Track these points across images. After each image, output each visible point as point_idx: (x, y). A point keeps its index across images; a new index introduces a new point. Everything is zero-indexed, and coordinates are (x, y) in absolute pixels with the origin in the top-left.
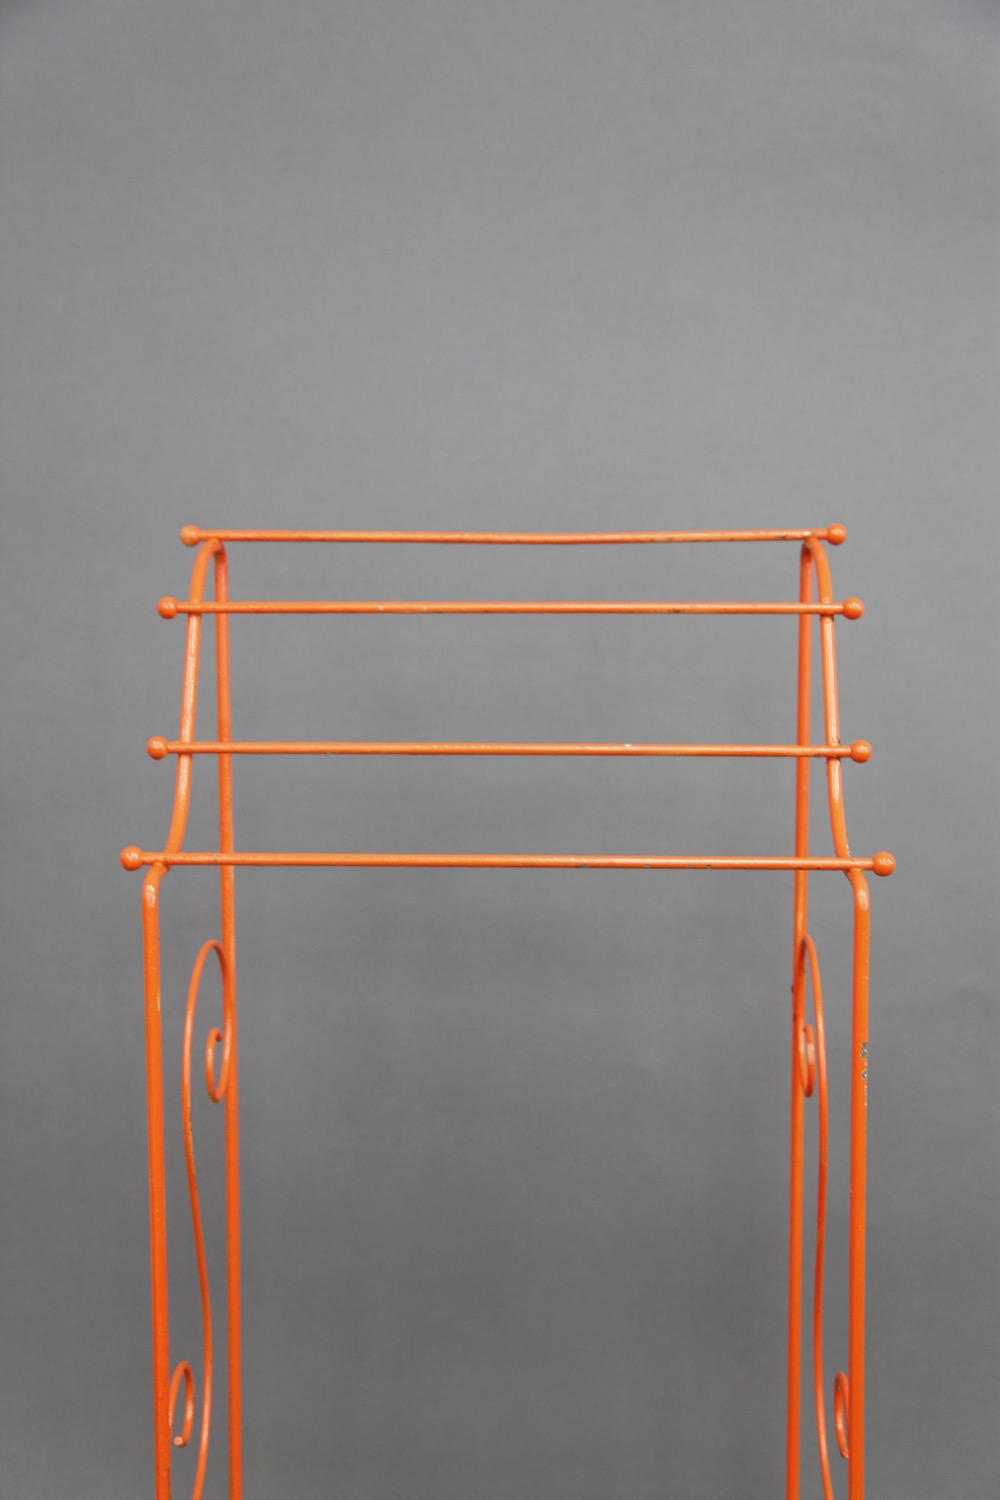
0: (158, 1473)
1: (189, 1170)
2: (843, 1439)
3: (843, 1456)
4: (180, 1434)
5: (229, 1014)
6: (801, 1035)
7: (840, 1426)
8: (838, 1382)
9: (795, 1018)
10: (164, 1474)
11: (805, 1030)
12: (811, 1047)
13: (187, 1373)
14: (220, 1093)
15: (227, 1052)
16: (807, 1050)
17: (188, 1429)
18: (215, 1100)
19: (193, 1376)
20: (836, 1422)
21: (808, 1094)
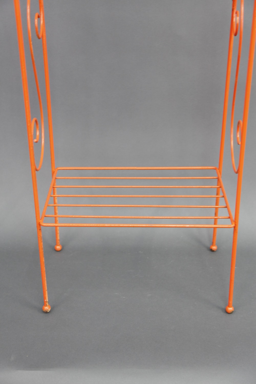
0: (30, 148)
1: (32, 59)
2: (239, 140)
3: (239, 144)
4: (36, 138)
5: (41, 10)
6: (235, 15)
7: (238, 136)
8: (239, 123)
9: (233, 10)
10: (31, 148)
11: (236, 13)
12: (238, 18)
13: (36, 121)
14: (40, 36)
15: (42, 22)
16: (236, 19)
17: (38, 137)
18: (39, 38)
19: (38, 123)
20: (237, 135)
21: (236, 35)
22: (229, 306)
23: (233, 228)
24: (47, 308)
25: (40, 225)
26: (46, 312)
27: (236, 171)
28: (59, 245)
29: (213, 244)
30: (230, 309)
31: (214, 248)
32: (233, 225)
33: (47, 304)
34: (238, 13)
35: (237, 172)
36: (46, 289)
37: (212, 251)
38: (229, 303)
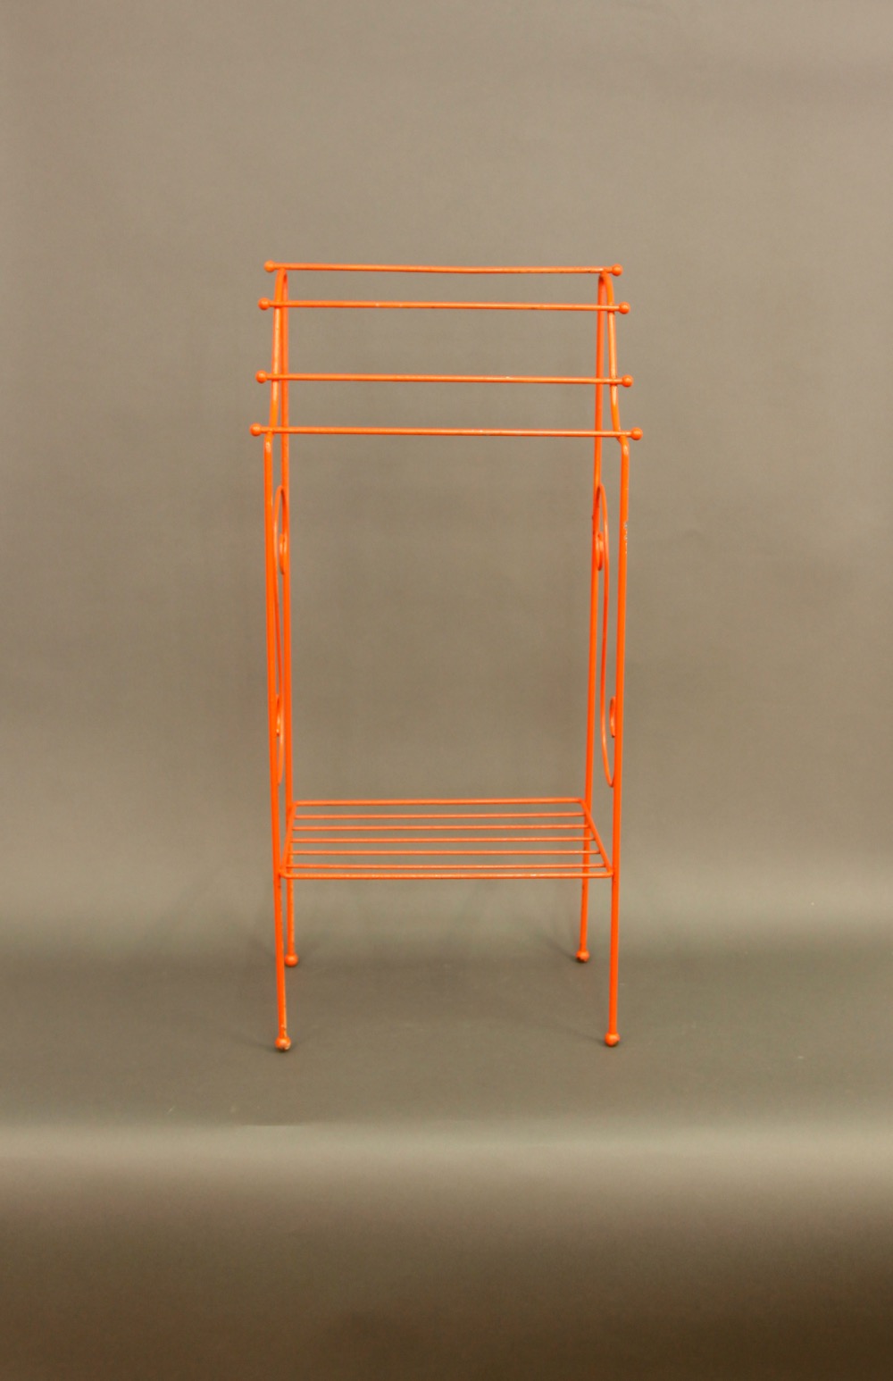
2: (614, 728)
3: (613, 736)
6: (597, 539)
7: (612, 723)
9: (594, 533)
11: (599, 536)
12: (602, 544)
16: (600, 545)
20: (610, 723)
21: (600, 568)
22: (610, 1032)
23: (610, 879)
24: (284, 1042)
25: (280, 876)
26: (282, 1050)
27: (611, 782)
28: (293, 955)
29: (581, 948)
30: (613, 1038)
31: (584, 955)
32: (610, 873)
33: (285, 1033)
34: (602, 536)
35: (612, 786)
36: (284, 1003)
37: (580, 961)
38: (610, 1026)
